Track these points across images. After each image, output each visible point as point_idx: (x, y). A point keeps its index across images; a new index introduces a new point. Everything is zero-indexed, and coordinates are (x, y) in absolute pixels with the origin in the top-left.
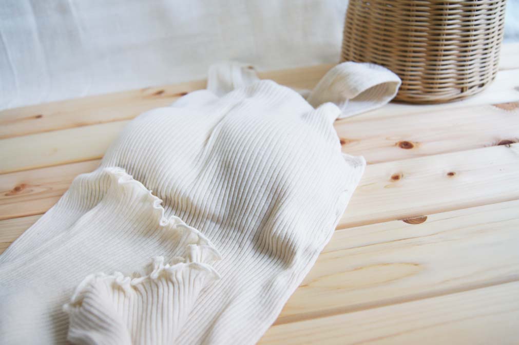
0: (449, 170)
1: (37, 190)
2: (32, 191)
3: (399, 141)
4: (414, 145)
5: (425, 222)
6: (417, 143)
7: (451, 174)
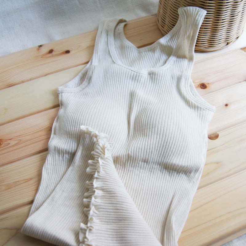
0: (225, 103)
1: (12, 143)
2: (9, 143)
3: (199, 83)
4: (207, 85)
5: (218, 138)
6: (208, 84)
7: (226, 105)
